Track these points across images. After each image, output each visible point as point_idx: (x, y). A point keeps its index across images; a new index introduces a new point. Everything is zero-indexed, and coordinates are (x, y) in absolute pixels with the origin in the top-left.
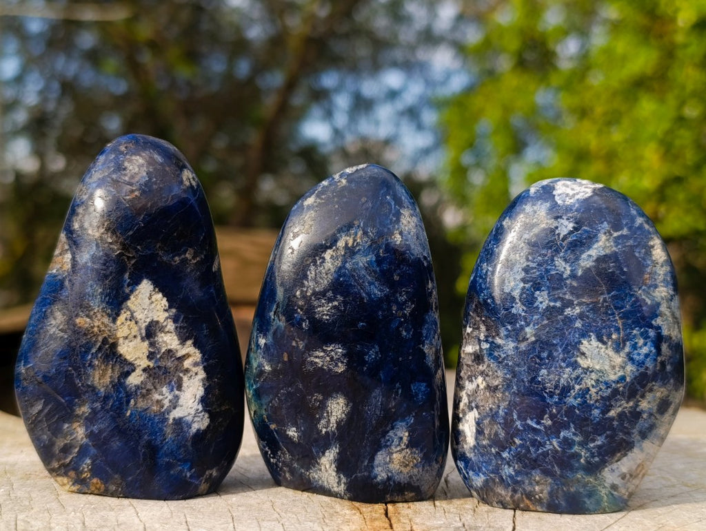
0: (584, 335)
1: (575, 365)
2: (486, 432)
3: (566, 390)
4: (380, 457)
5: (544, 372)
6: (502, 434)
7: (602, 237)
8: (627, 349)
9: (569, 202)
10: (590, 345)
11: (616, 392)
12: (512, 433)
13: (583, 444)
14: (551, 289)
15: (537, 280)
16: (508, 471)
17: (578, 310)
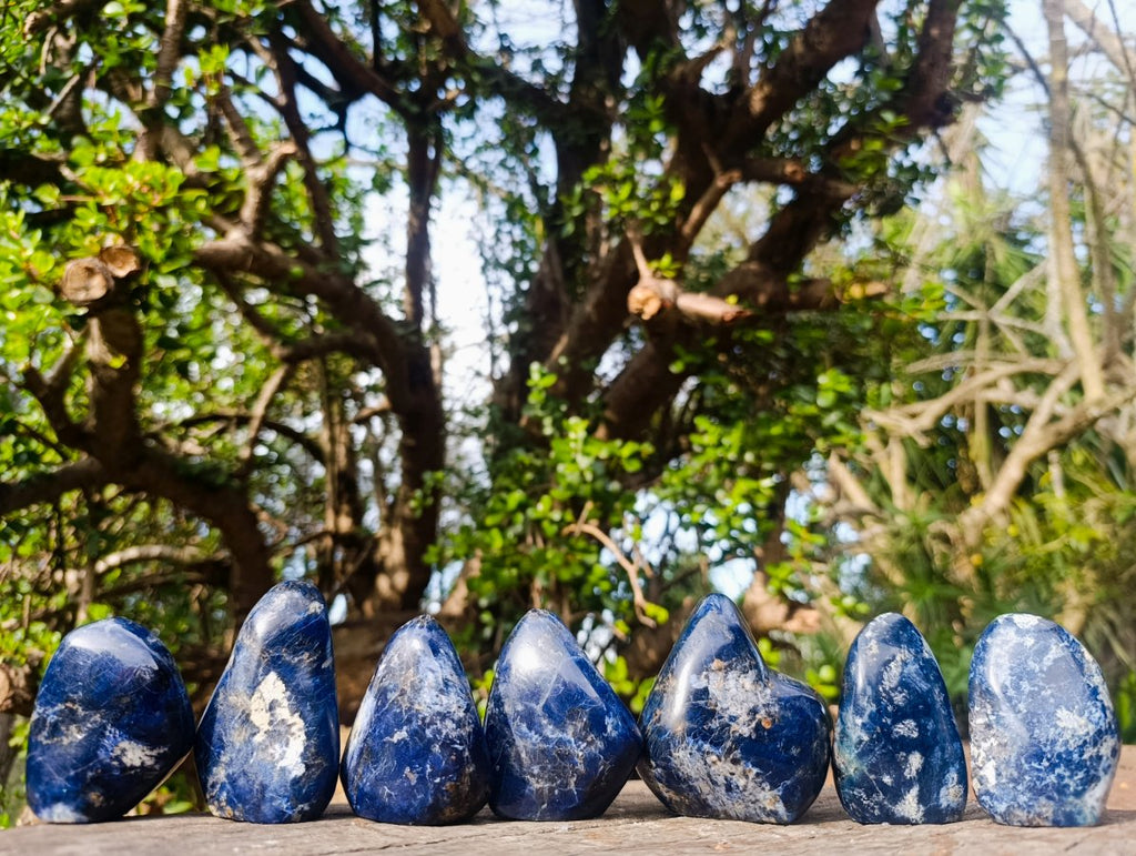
0: (1057, 707)
1: (1056, 727)
2: (1004, 773)
3: (1054, 742)
4: (943, 791)
5: (1037, 731)
6: (1016, 774)
7: (1054, 647)
8: (1086, 714)
9: (1027, 627)
10: (1062, 713)
11: (1085, 742)
12: (1022, 773)
13: (1071, 777)
14: (1030, 680)
15: (1020, 674)
16: (1023, 799)
17: (1049, 692)
